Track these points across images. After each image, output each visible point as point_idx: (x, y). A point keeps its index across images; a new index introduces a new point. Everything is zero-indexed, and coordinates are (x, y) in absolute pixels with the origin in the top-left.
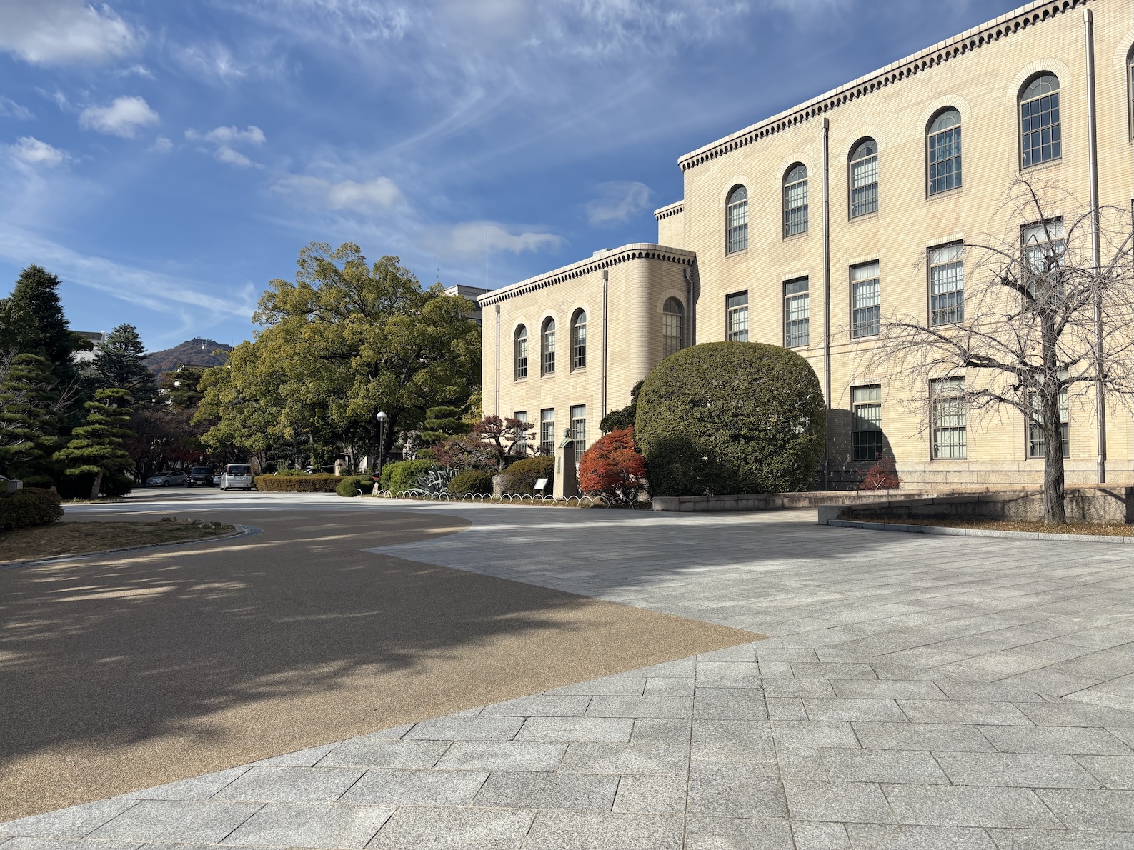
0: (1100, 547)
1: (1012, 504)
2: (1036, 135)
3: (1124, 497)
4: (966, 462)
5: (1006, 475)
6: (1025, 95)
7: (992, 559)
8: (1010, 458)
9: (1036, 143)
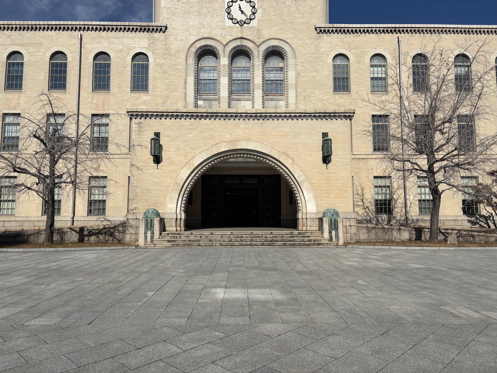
0: (65, 253)
1: (32, 236)
2: (56, 77)
3: (78, 231)
4: (14, 217)
5: (33, 223)
6: (53, 59)
7: (15, 262)
8: (35, 215)
9: (56, 80)
